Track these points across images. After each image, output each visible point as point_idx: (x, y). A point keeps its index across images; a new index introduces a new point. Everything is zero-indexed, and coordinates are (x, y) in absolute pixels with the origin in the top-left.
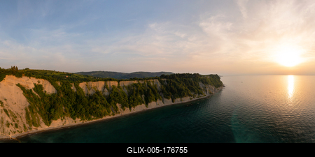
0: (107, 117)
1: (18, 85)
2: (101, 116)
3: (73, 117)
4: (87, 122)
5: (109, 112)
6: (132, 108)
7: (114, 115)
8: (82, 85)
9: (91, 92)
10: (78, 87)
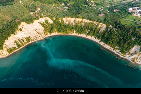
0: (69, 34)
1: (39, 23)
2: (67, 33)
3: (58, 32)
4: (62, 34)
5: (70, 33)
6: (80, 34)
7: (72, 34)
8: (64, 19)
9: (67, 23)
10: (62, 21)
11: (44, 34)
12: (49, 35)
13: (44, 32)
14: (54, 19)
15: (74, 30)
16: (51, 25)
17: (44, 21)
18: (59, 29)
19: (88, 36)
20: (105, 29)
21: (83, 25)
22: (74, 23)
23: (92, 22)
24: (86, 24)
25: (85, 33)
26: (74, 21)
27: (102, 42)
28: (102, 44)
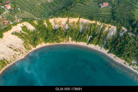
0: (62, 43)
1: (12, 34)
2: (59, 42)
3: (45, 43)
4: (52, 44)
5: (64, 41)
6: (77, 42)
7: (66, 42)
8: (51, 21)
9: (57, 26)
10: (49, 24)
11: (25, 49)
12: (33, 49)
13: (25, 46)
14: (36, 23)
15: (68, 37)
16: (34, 32)
17: (20, 29)
18: (46, 38)
19: (89, 44)
20: (115, 33)
21: (81, 27)
22: (67, 25)
23: (94, 22)
24: (85, 25)
25: (85, 41)
26: (67, 22)
27: (112, 54)
28: (112, 56)
